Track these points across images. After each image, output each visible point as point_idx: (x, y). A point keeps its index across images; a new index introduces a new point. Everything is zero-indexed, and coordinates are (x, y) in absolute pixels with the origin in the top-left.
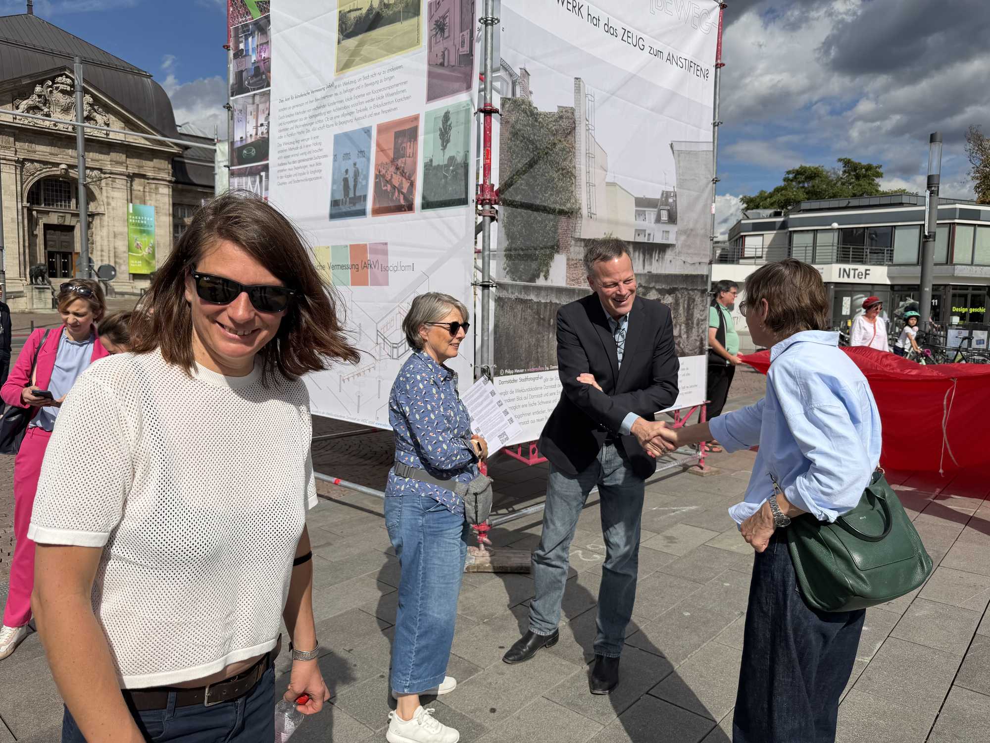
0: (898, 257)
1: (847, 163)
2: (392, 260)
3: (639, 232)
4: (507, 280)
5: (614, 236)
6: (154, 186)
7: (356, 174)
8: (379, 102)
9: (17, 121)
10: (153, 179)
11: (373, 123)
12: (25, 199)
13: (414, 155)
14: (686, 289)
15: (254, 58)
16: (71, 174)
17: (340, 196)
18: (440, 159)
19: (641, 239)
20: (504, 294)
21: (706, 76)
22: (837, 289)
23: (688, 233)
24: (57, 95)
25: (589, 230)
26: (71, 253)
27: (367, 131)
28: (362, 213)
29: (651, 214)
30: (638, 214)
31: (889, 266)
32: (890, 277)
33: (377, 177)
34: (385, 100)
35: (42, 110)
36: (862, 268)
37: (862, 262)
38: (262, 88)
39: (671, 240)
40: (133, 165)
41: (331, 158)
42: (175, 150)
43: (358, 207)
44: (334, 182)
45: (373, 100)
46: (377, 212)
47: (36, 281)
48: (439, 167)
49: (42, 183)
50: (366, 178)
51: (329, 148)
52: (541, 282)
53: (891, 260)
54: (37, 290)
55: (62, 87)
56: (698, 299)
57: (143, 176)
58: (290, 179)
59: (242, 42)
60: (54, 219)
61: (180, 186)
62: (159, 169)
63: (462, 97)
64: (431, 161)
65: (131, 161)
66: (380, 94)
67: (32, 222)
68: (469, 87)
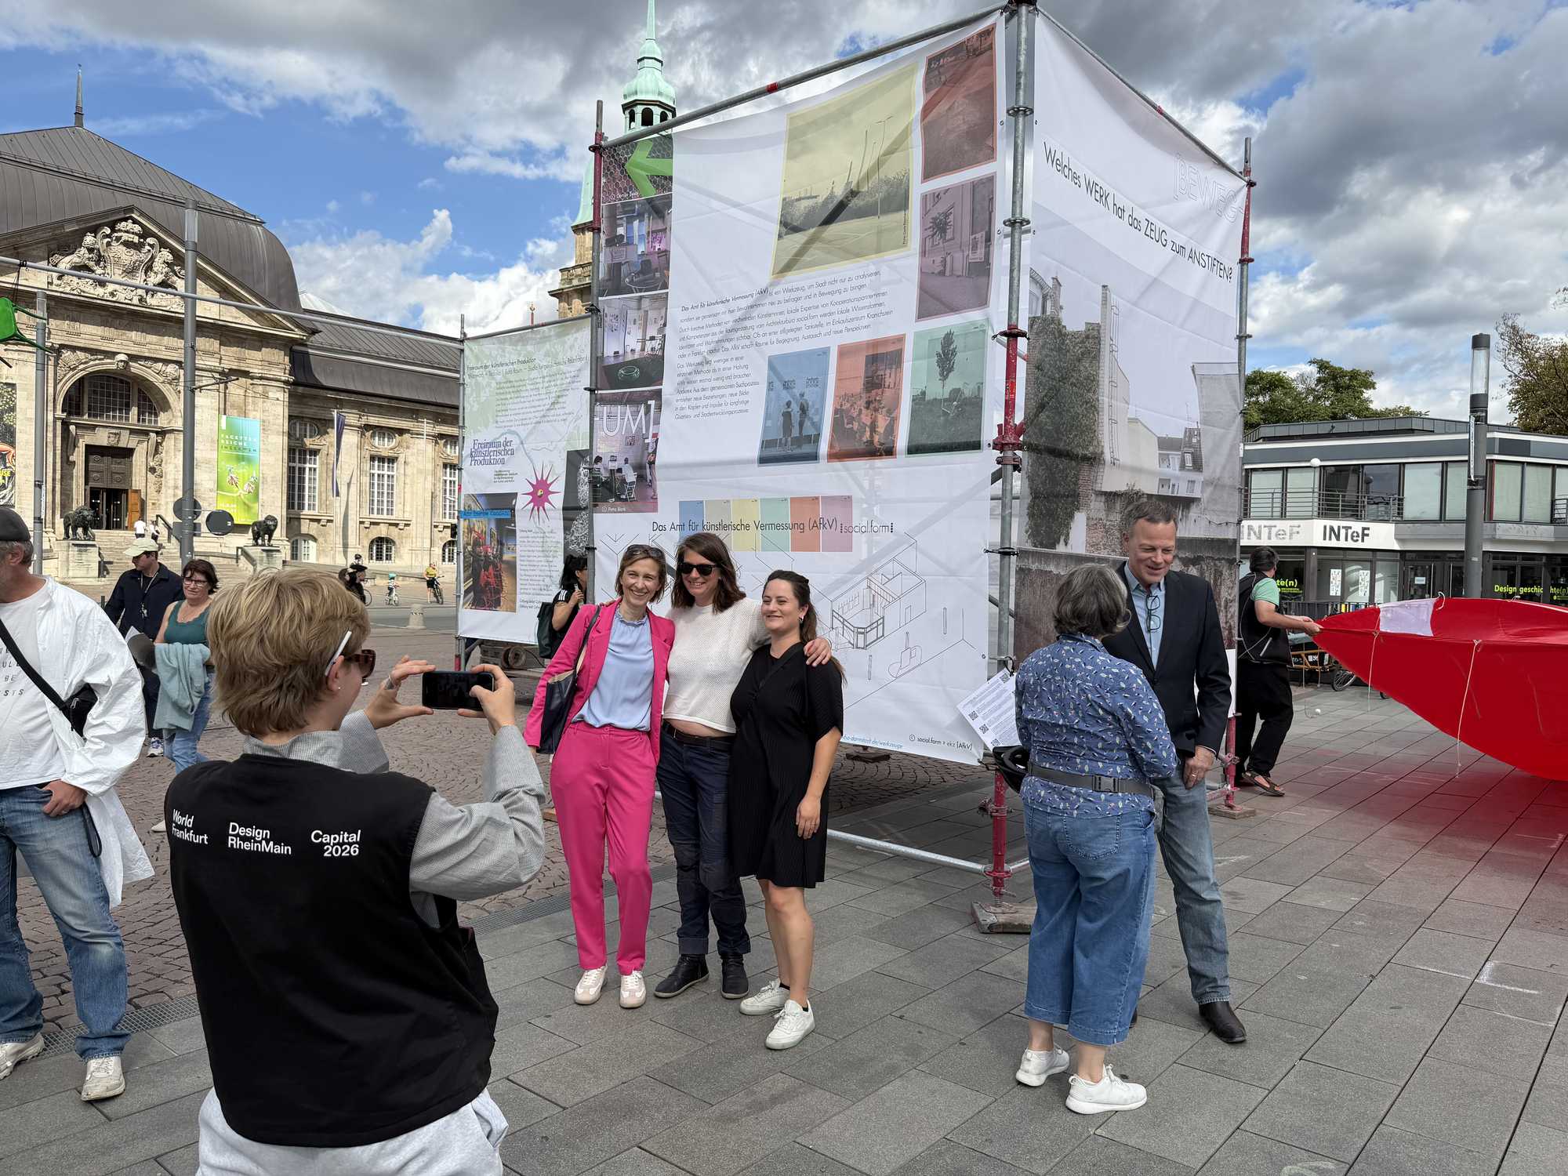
0: (1409, 512)
1: (1322, 366)
2: (858, 519)
3: (1164, 482)
4: (1029, 547)
5: (1136, 488)
6: (261, 388)
7: (803, 410)
8: (843, 317)
9: (54, 288)
10: (261, 378)
11: (833, 344)
12: (59, 407)
13: (897, 386)
14: (1212, 558)
15: (641, 249)
16: (133, 370)
17: (777, 434)
18: (938, 390)
19: (1166, 492)
20: (1024, 564)
21: (1229, 277)
22: (1321, 557)
23: (1213, 483)
24: (118, 250)
25: (1112, 481)
26: (126, 491)
27: (825, 352)
28: (813, 457)
29: (1175, 459)
30: (1163, 459)
31: (1397, 522)
32: (1399, 540)
33: (836, 412)
34: (851, 315)
35: (93, 271)
36: (1357, 526)
37: (1357, 516)
38: (655, 289)
39: (1196, 494)
40: (230, 356)
41: (764, 386)
42: (297, 334)
43: (806, 449)
44: (767, 416)
45: (831, 314)
46: (834, 456)
47: (75, 533)
48: (936, 401)
49: (86, 385)
50: (820, 411)
51: (762, 374)
52: (1061, 549)
53: (1400, 513)
54: (76, 549)
55: (125, 237)
56: (1226, 573)
57: (246, 374)
58: (696, 412)
59: (622, 225)
60: (102, 438)
61: (300, 389)
62: (270, 363)
63: (975, 316)
64: (923, 393)
65: (226, 351)
66: (844, 307)
67: (69, 443)
68: (982, 301)
